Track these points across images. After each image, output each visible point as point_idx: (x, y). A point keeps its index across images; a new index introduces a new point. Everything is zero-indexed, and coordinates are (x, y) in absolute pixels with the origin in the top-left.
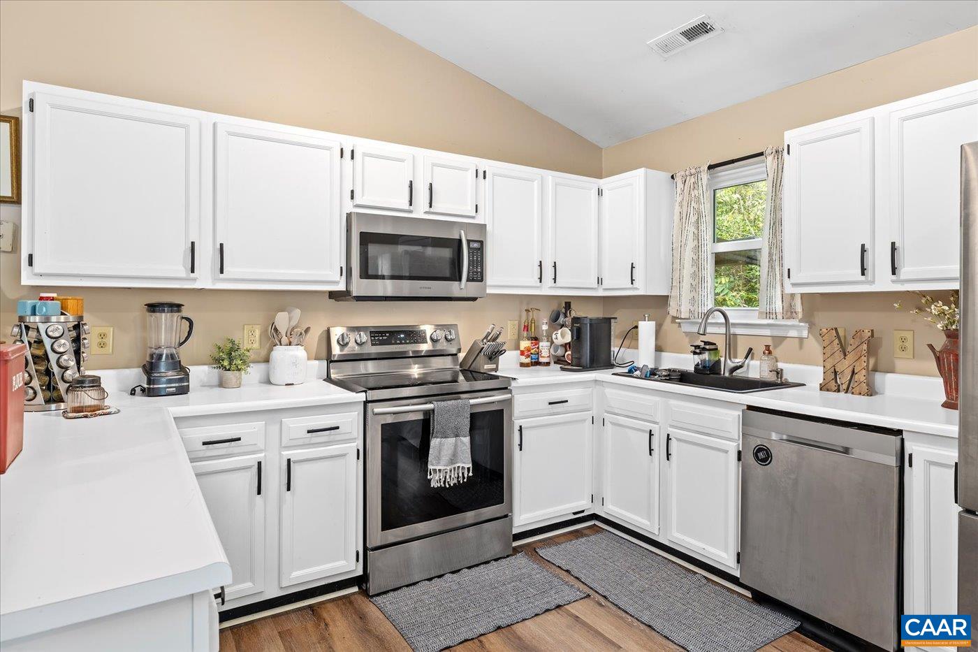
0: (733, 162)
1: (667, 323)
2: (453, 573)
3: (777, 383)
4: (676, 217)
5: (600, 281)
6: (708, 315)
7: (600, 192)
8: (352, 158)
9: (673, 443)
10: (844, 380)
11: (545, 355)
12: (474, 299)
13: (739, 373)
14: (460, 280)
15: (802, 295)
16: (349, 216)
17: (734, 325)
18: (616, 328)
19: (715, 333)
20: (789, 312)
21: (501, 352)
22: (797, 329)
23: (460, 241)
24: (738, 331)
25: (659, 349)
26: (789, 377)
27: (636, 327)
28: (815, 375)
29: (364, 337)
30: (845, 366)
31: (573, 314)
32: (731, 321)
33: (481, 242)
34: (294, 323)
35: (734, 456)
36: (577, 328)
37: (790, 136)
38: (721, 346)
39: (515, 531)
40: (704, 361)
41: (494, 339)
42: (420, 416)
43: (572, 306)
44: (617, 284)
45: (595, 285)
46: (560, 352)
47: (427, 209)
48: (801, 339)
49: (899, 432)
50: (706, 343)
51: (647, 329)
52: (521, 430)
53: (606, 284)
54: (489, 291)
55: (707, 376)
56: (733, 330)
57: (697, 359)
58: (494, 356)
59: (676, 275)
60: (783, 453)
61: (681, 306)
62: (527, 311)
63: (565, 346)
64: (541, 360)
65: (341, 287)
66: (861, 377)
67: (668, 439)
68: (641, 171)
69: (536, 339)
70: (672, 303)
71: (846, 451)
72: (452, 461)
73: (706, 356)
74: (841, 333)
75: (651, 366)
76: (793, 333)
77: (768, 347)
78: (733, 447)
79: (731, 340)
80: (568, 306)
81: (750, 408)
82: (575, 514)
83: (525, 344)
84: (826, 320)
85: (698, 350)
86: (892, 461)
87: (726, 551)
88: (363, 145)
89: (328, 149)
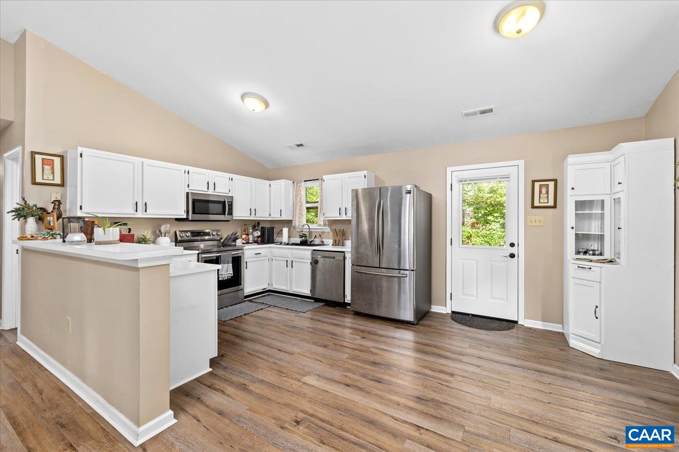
0: (311, 180)
1: (292, 228)
2: (226, 307)
3: (322, 244)
4: (294, 196)
5: (270, 215)
6: (303, 226)
7: (270, 185)
8: (188, 173)
9: (294, 263)
10: (337, 243)
11: (251, 241)
12: (229, 221)
13: (312, 243)
14: (225, 214)
15: (328, 220)
16: (188, 193)
17: (311, 229)
18: (275, 231)
19: (306, 231)
20: (325, 225)
21: (237, 239)
22: (327, 229)
23: (225, 202)
24: (312, 230)
25: (289, 237)
26: (325, 243)
27: (282, 230)
28: (331, 242)
29: (189, 234)
30: (337, 239)
31: (261, 226)
32: (310, 227)
33: (232, 202)
34: (167, 229)
35: (309, 264)
36: (263, 230)
37: (324, 177)
38: (308, 235)
39: (245, 295)
40: (302, 240)
41: (235, 234)
42: (215, 258)
43: (260, 223)
44: (276, 216)
45: (268, 216)
46: (256, 239)
47: (213, 190)
48: (328, 232)
49: (344, 252)
50: (303, 234)
51: (285, 231)
52: (246, 263)
53: (272, 216)
54: (234, 218)
55: (304, 243)
56: (311, 230)
57: (301, 239)
58: (235, 240)
59: (295, 213)
60: (321, 260)
61: (296, 223)
62: (245, 225)
63: (258, 237)
64: (250, 242)
65: (185, 217)
66: (341, 241)
67: (292, 262)
68: (283, 180)
69: (248, 235)
70: (293, 222)
71: (334, 258)
72: (227, 271)
73: (303, 238)
74: (337, 230)
75: (287, 242)
76: (326, 231)
77: (320, 235)
78: (309, 261)
79: (310, 233)
80: (259, 223)
81: (313, 250)
82: (263, 289)
83: (244, 236)
84: (334, 227)
85: (301, 237)
86: (342, 258)
87: (307, 290)
88: (192, 169)
89: (181, 170)
